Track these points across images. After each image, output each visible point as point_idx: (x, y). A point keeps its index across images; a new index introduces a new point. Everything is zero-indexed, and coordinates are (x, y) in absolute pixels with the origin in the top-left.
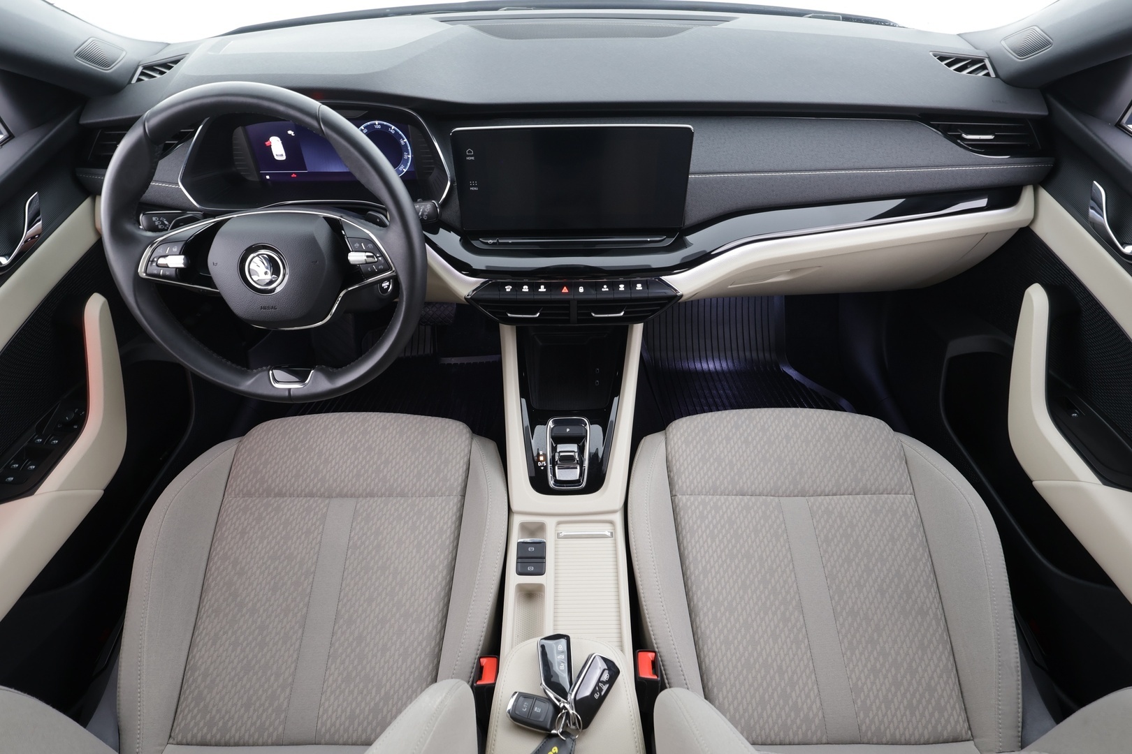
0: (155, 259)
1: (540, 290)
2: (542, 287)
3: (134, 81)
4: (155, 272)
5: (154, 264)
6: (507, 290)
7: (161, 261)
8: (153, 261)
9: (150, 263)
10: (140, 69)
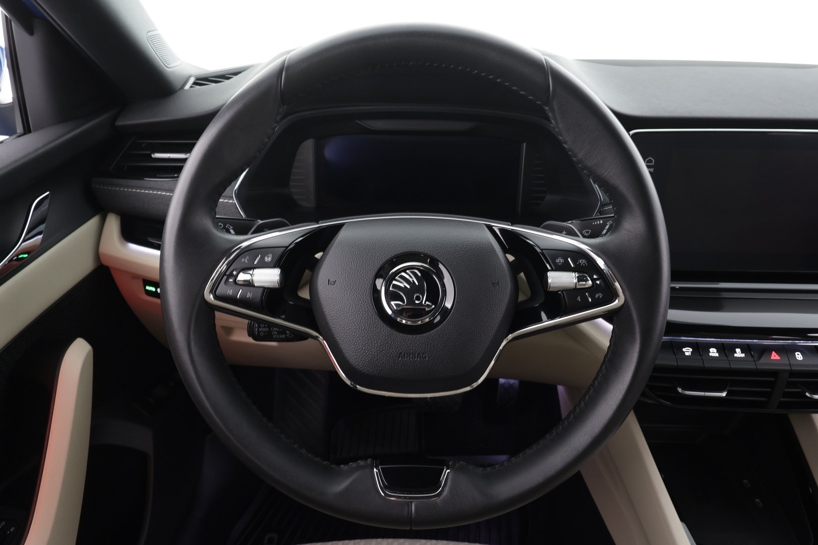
0: (235, 273)
1: (735, 355)
2: (738, 350)
3: (187, 87)
4: (230, 292)
5: (231, 280)
6: (687, 354)
7: (242, 277)
8: (231, 275)
9: (225, 277)
10: (192, 80)
